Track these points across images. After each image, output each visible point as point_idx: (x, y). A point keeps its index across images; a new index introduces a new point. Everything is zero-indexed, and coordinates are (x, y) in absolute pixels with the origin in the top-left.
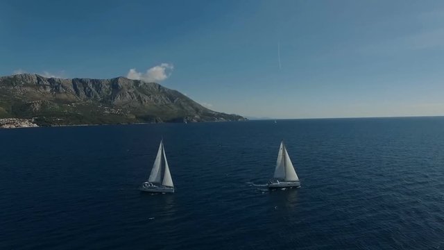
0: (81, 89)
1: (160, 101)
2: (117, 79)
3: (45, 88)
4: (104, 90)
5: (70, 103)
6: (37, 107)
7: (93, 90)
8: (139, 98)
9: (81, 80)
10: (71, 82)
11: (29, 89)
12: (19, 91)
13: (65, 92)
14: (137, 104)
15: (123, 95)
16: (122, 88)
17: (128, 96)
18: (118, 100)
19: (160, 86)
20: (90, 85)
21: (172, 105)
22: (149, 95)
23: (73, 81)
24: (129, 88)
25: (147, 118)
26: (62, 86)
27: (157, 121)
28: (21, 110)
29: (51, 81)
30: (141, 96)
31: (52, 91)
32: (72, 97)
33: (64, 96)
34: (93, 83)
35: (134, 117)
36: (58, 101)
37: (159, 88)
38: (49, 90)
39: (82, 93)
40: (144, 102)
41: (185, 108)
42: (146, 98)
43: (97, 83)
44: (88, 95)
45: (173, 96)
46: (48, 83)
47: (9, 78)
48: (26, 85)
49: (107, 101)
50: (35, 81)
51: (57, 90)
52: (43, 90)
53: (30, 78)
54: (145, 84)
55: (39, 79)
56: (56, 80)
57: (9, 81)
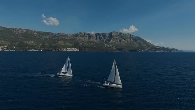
0: (98, 37)
1: (130, 41)
2: (112, 32)
4: (106, 37)
5: (93, 43)
6: (81, 44)
7: (103, 37)
8: (120, 41)
9: (98, 34)
10: (95, 35)
11: (81, 38)
12: (78, 38)
13: (93, 39)
14: (119, 43)
15: (114, 39)
16: (114, 36)
17: (115, 39)
18: (111, 41)
19: (131, 35)
20: (102, 35)
21: (136, 43)
22: (125, 39)
23: (96, 34)
24: (116, 36)
25: (120, 49)
26: (92, 36)
27: (124, 51)
28: (76, 46)
29: (88, 34)
30: (121, 40)
31: (88, 38)
32: (95, 40)
33: (92, 40)
34: (103, 35)
35: (115, 48)
36: (90, 42)
37: (131, 36)
38: (87, 38)
39: (98, 39)
40: (122, 42)
41: (142, 45)
42: (123, 40)
43: (104, 35)
44: (101, 40)
45: (137, 39)
46: (87, 35)
47: (76, 34)
48: (81, 36)
49: (107, 42)
50: (83, 34)
51: (90, 38)
52: (85, 38)
53: (82, 34)
54: (124, 34)
55: (84, 34)
56: (90, 34)
57: (76, 35)
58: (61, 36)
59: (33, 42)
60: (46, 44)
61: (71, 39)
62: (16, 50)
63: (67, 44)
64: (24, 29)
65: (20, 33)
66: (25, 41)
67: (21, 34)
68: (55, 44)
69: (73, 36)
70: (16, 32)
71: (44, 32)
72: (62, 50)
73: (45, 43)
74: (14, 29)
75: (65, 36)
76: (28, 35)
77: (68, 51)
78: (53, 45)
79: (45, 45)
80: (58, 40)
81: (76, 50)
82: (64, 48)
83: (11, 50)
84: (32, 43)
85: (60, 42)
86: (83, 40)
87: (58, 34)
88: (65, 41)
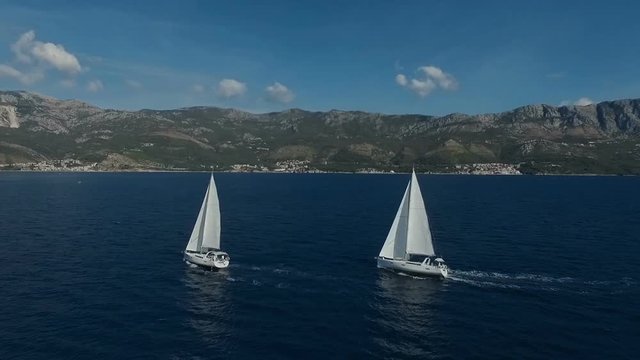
0: (610, 118)
3: (552, 122)
5: (585, 141)
6: (529, 148)
7: (634, 116)
9: (612, 105)
10: (594, 110)
11: (530, 125)
12: (518, 128)
13: (582, 126)
20: (629, 110)
23: (599, 108)
26: (579, 117)
28: (507, 156)
29: (563, 110)
31: (561, 125)
32: (592, 131)
33: (579, 131)
34: (635, 106)
36: (568, 139)
38: (557, 124)
39: (612, 126)
44: (623, 127)
46: (558, 115)
47: (509, 114)
48: (529, 120)
50: (540, 113)
51: (570, 124)
52: (549, 125)
53: (534, 110)
55: (545, 110)
56: (570, 109)
57: (509, 118)
58: (455, 124)
59: (370, 147)
60: (407, 152)
61: (490, 132)
62: (331, 170)
63: (474, 149)
64: (351, 112)
65: (341, 123)
66: (352, 147)
67: (343, 124)
68: (434, 152)
69: (497, 122)
70: (331, 123)
71: (403, 116)
72: (457, 170)
73: (403, 149)
74: (326, 114)
75: (470, 122)
76: (359, 126)
77: (477, 173)
78: (429, 154)
79: (403, 155)
80: (445, 137)
81: (507, 171)
82: (462, 162)
83: (318, 171)
84: (367, 149)
85: (451, 144)
86: (540, 134)
87: (445, 118)
88: (467, 138)
